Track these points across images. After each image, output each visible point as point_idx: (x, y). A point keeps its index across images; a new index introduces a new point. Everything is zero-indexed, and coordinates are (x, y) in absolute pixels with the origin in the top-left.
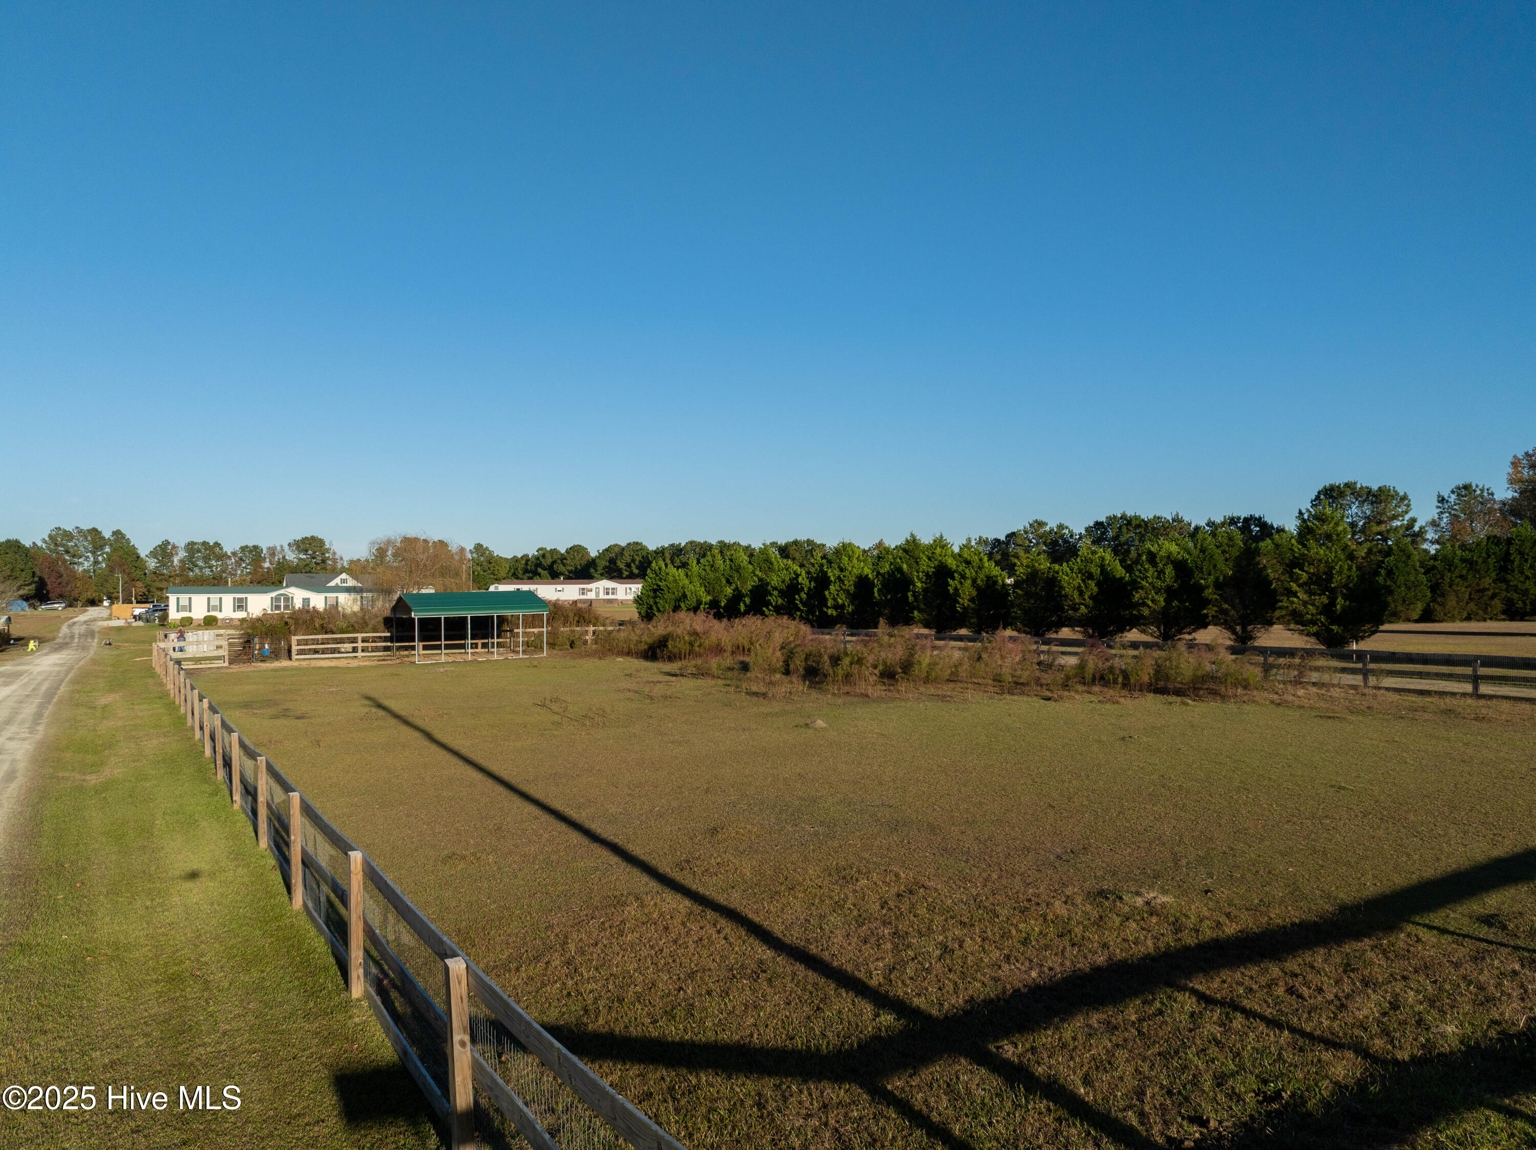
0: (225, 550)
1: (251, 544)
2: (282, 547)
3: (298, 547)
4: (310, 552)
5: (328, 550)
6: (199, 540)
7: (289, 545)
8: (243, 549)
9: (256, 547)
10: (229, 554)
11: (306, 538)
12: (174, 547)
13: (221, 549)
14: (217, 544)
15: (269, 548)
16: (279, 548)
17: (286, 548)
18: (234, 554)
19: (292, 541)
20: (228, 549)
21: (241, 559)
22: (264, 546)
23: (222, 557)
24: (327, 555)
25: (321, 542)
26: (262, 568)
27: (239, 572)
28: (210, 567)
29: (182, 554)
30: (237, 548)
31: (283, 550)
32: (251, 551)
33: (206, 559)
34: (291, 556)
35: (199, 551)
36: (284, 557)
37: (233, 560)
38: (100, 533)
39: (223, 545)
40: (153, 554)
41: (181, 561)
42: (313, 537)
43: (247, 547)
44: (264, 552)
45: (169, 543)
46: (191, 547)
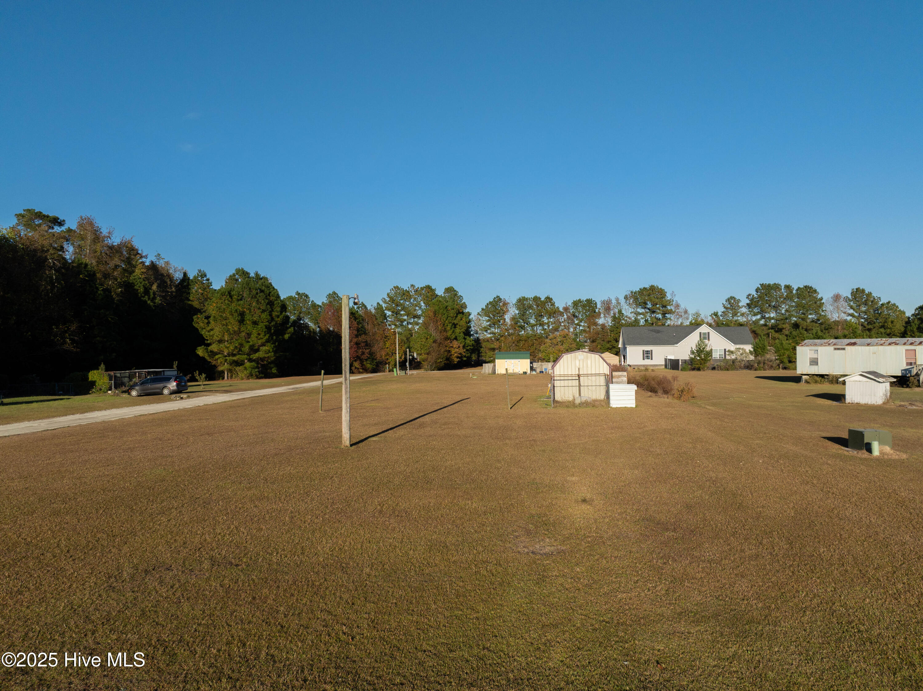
0: (557, 305)
1: (584, 298)
2: (617, 299)
3: (636, 299)
4: (649, 305)
5: (670, 302)
6: (530, 295)
7: (626, 298)
8: (576, 304)
9: (589, 301)
10: (561, 309)
11: (645, 289)
12: (505, 304)
13: (553, 304)
14: (549, 299)
15: (603, 302)
16: (614, 301)
17: (622, 301)
18: (566, 309)
19: (628, 293)
20: (560, 304)
21: (574, 316)
22: (599, 299)
23: (554, 313)
24: (669, 308)
25: (662, 293)
26: (596, 324)
27: (572, 330)
28: (542, 324)
29: (512, 312)
30: (570, 303)
31: (618, 303)
32: (584, 306)
33: (539, 316)
34: (628, 312)
35: (530, 307)
36: (620, 312)
37: (565, 316)
38: (434, 290)
39: (554, 300)
40: (485, 312)
41: (513, 319)
42: (652, 288)
43: (580, 301)
44: (599, 306)
45: (500, 299)
46: (522, 303)
